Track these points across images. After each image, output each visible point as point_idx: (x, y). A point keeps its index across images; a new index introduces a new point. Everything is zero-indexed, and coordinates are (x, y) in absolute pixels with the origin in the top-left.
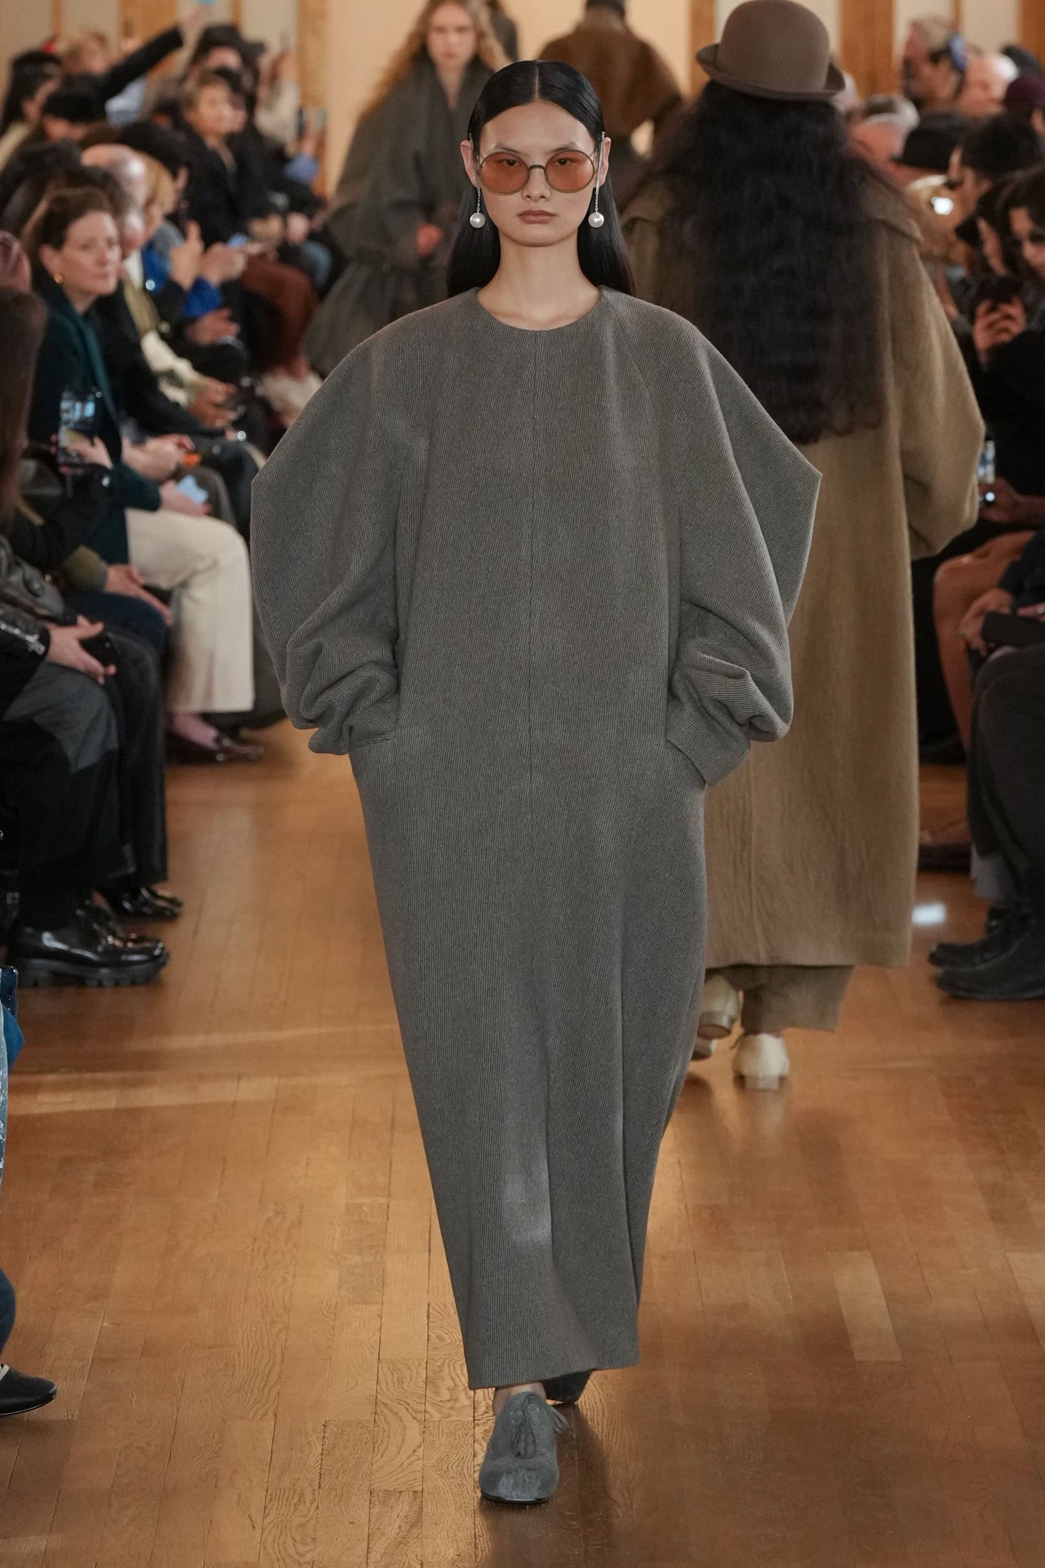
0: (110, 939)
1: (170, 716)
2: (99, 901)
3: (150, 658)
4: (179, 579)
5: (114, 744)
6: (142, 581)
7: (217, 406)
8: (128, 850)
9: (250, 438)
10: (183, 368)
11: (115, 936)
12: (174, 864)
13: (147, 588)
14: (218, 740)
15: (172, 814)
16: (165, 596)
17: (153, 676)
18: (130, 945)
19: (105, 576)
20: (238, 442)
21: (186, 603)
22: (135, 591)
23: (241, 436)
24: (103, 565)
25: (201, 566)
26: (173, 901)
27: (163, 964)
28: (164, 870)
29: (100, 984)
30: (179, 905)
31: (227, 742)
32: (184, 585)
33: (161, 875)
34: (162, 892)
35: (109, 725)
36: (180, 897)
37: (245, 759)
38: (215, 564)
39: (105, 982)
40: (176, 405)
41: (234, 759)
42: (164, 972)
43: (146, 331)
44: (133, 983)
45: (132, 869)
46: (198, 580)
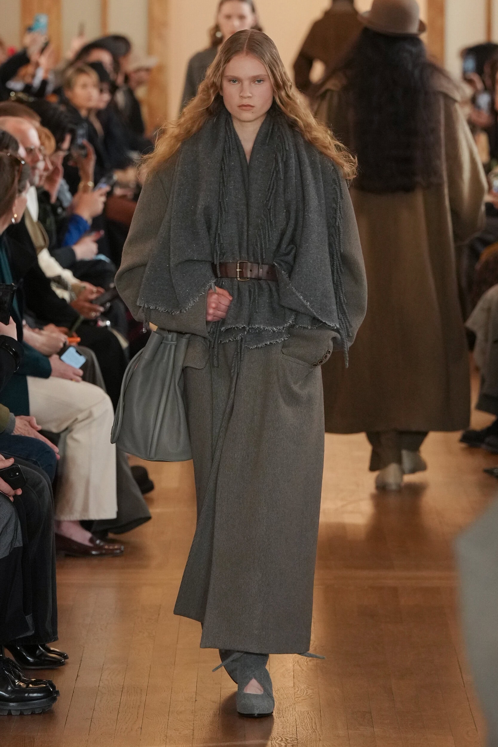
0: (17, 682)
1: (59, 523)
2: (8, 654)
3: (46, 482)
4: (64, 427)
5: (19, 544)
6: (39, 427)
7: (91, 302)
8: (29, 618)
9: (115, 324)
10: (67, 275)
11: (20, 680)
12: (61, 629)
13: (41, 432)
14: (91, 540)
15: (60, 592)
16: (55, 438)
17: (47, 494)
18: (31, 686)
19: (14, 422)
20: (106, 326)
21: (69, 442)
22: (34, 434)
23: (108, 323)
24: (12, 414)
25: (80, 417)
26: (60, 654)
27: (54, 699)
28: (55, 632)
29: (10, 714)
30: (66, 657)
31: (98, 542)
32: (68, 430)
33: (53, 636)
34: (52, 649)
35: (16, 530)
36: (66, 652)
37: (112, 554)
38: (90, 415)
39: (13, 713)
40: (63, 300)
41: (103, 554)
42: (55, 705)
43: (42, 248)
44: (33, 713)
45: (31, 633)
46: (78, 426)
